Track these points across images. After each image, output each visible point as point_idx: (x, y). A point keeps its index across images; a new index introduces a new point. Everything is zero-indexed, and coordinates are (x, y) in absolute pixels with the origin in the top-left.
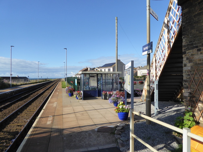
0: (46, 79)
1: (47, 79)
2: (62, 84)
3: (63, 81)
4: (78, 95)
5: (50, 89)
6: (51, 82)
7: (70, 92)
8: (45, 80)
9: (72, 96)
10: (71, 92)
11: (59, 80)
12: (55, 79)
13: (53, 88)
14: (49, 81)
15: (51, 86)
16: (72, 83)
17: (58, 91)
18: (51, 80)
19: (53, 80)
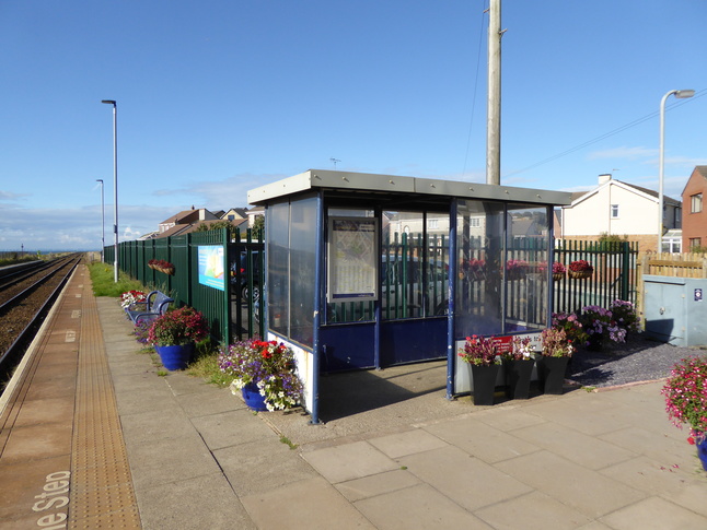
0: (15, 254)
1: (23, 253)
2: (93, 276)
3: (94, 262)
4: (264, 375)
5: (33, 298)
6: (42, 265)
7: (170, 339)
8: (10, 259)
9: (183, 367)
10: (177, 339)
11: (75, 258)
12: (59, 253)
13: (45, 292)
14: (28, 260)
15: (38, 285)
16: (166, 271)
17: (75, 314)
18: (41, 259)
19: (49, 258)
